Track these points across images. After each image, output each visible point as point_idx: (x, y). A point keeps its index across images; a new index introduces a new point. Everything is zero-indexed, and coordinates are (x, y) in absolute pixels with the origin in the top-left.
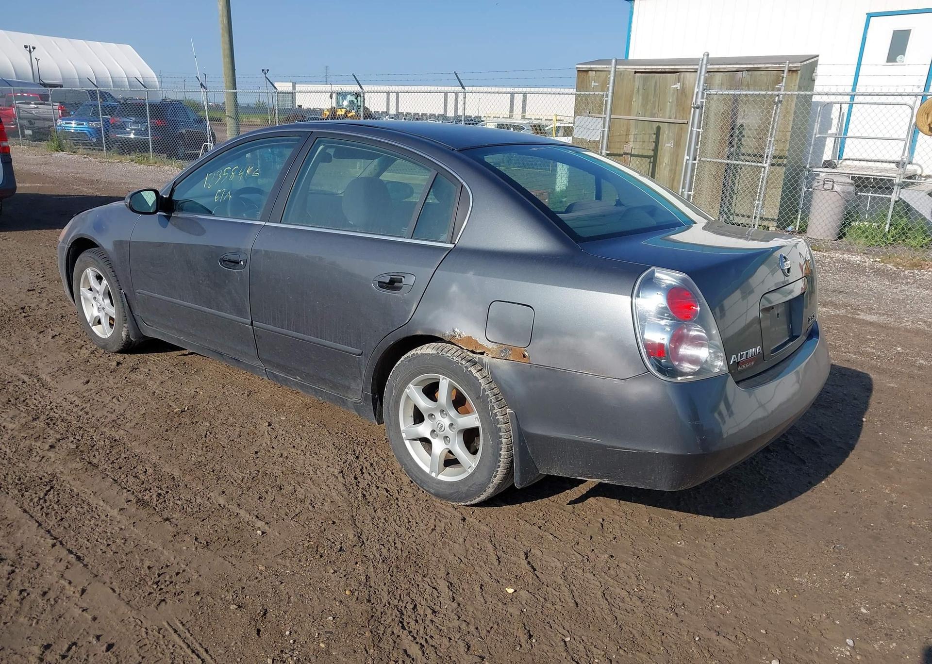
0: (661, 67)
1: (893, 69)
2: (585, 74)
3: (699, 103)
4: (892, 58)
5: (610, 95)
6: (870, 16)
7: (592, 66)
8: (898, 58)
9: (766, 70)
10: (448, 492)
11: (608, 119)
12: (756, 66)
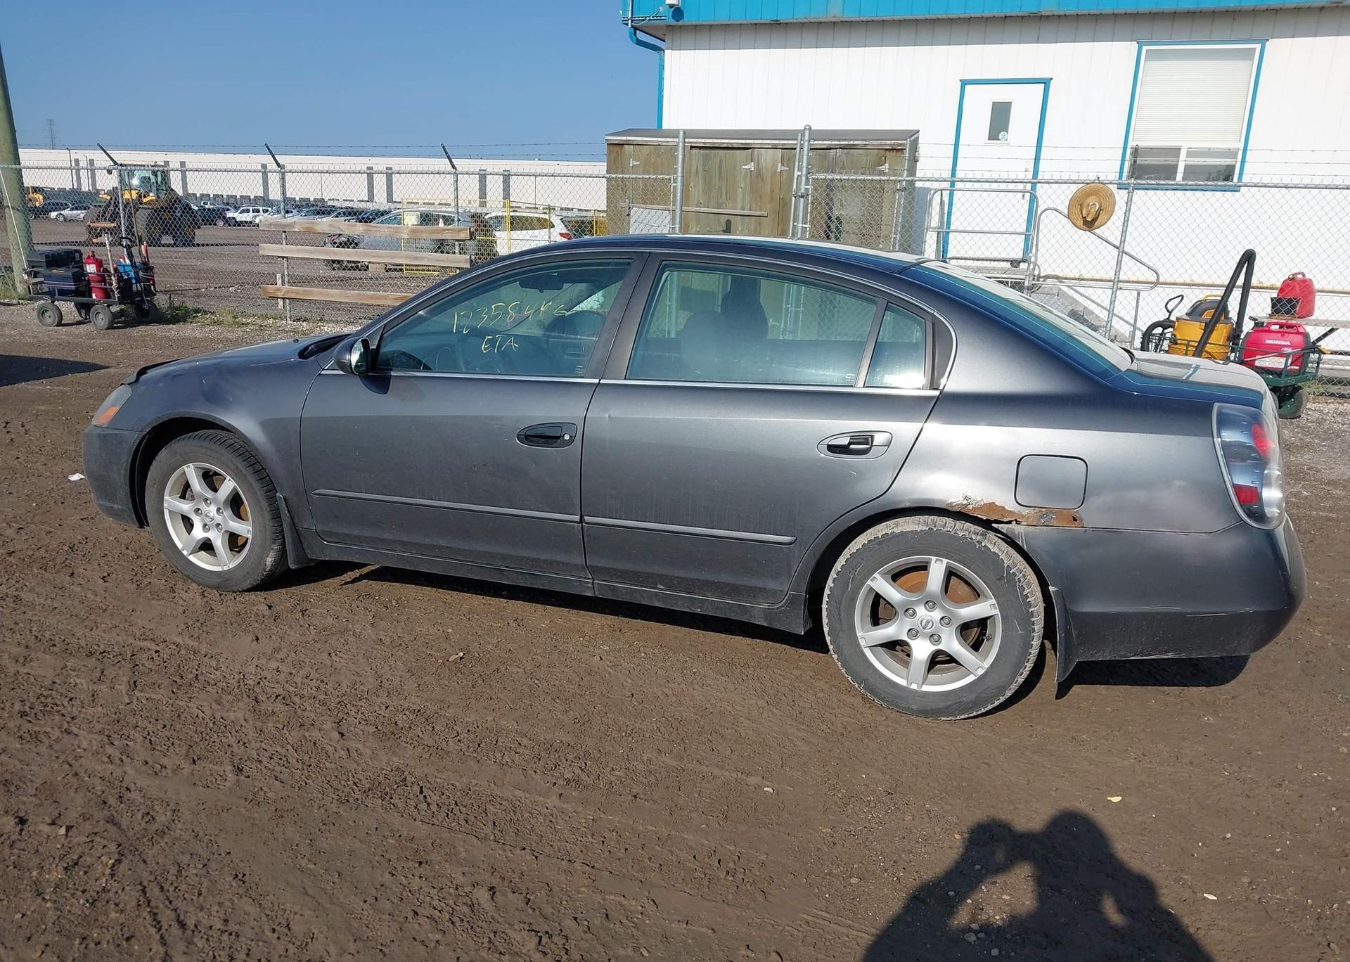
0: (727, 141)
1: (996, 148)
2: (618, 148)
3: (803, 191)
4: (993, 135)
5: (679, 179)
6: (964, 83)
7: (629, 138)
8: (1001, 135)
9: (864, 148)
10: (942, 705)
11: (678, 212)
12: (851, 143)
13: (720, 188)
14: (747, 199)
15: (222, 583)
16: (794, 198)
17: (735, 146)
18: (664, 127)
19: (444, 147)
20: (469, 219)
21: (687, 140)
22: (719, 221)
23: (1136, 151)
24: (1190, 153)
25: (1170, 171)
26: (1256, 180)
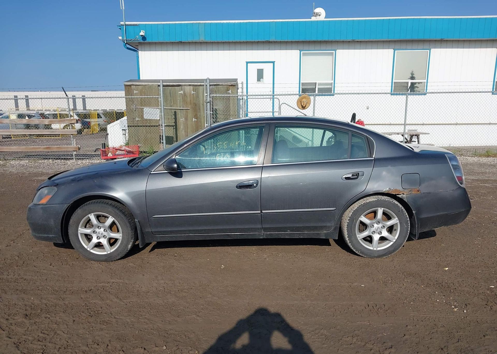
0: (172, 83)
1: (260, 85)
2: (129, 87)
3: (209, 100)
4: (259, 80)
5: (162, 97)
6: (247, 63)
7: (133, 83)
8: (261, 80)
9: (222, 85)
11: (163, 109)
12: (217, 83)
13: (171, 100)
14: (181, 104)
15: (108, 259)
16: (205, 103)
17: (175, 85)
18: (141, 79)
19: (63, 88)
20: (40, 116)
21: (163, 83)
22: (172, 112)
23: (303, 84)
24: (319, 84)
25: (314, 90)
26: (339, 92)
